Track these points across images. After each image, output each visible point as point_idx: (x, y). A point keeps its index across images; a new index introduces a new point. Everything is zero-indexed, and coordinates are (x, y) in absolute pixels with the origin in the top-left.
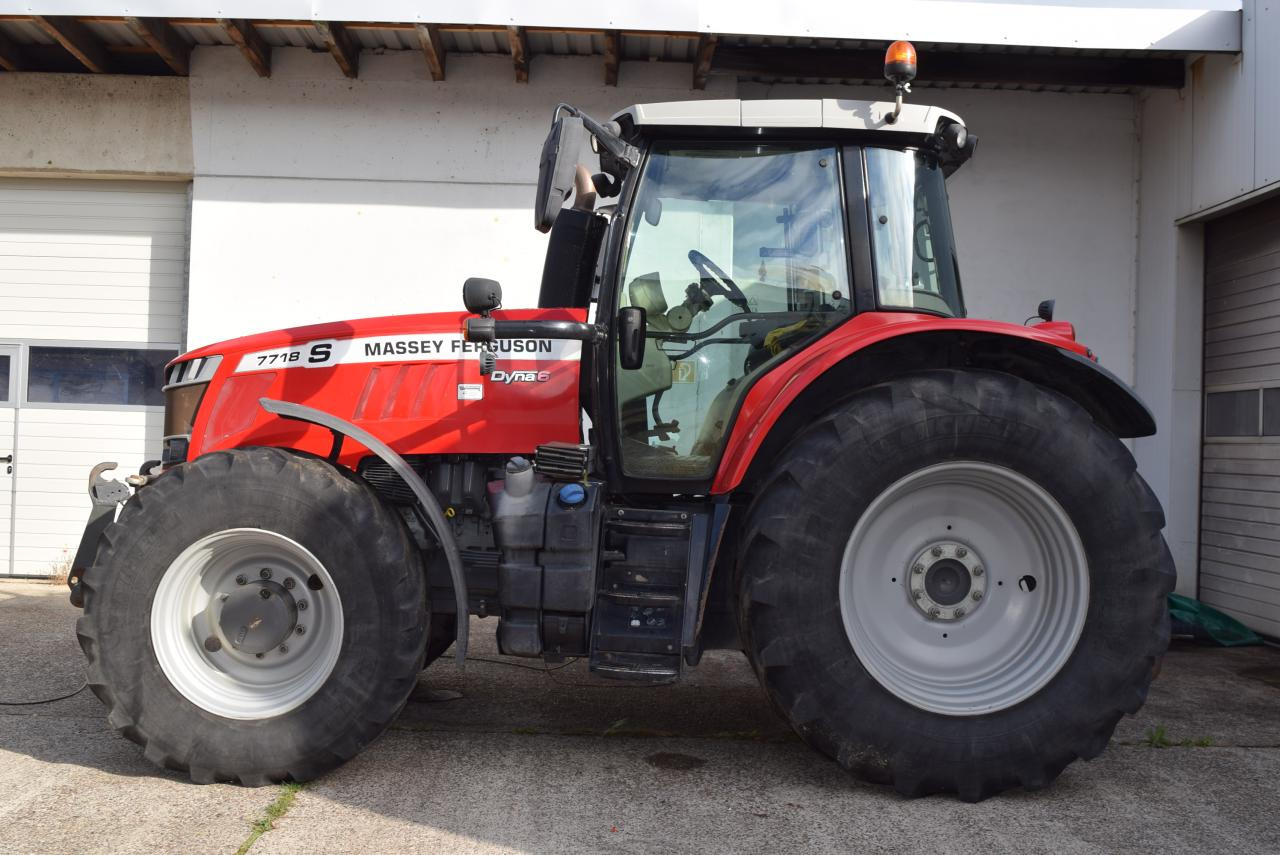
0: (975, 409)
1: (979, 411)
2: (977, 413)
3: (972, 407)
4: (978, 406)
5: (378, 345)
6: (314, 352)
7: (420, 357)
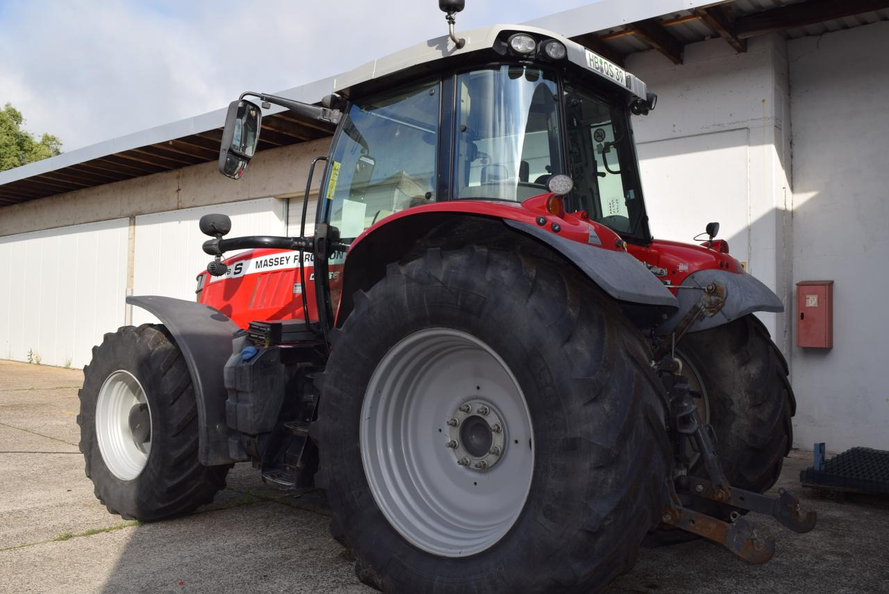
0: (438, 281)
1: (442, 283)
2: (440, 284)
3: (437, 279)
4: (441, 278)
5: (261, 262)
6: (236, 269)
7: (279, 267)
